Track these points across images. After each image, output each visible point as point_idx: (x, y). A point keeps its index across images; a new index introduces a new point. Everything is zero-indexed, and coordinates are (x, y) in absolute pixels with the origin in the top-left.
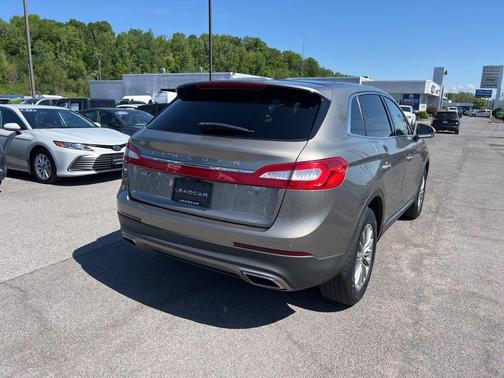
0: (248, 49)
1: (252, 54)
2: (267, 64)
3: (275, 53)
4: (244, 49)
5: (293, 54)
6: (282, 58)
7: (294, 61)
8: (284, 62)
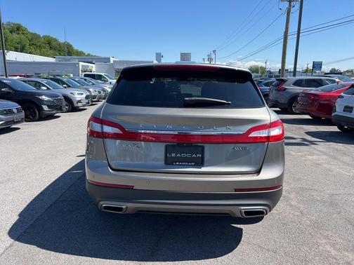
0: (11, 32)
1: (15, 36)
2: (30, 45)
3: (36, 36)
4: (8, 32)
5: (52, 38)
6: (42, 40)
7: (53, 44)
8: (45, 43)
